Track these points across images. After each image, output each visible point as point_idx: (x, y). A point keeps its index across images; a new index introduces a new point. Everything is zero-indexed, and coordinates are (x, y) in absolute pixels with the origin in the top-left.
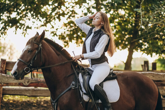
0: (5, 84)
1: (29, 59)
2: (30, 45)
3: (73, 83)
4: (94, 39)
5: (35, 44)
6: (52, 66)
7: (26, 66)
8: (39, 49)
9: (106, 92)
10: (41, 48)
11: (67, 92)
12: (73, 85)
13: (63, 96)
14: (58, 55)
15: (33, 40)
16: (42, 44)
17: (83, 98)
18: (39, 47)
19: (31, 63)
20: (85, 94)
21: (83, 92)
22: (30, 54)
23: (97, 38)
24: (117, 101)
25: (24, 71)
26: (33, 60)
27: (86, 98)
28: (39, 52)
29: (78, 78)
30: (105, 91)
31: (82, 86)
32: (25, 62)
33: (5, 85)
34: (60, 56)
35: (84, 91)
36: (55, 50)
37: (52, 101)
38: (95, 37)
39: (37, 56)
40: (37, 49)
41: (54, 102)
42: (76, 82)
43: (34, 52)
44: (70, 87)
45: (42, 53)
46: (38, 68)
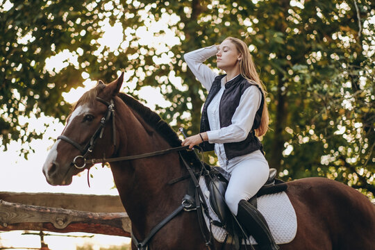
0: (11, 225)
1: (86, 134)
2: (87, 104)
3: (188, 197)
4: (229, 99)
5: (99, 103)
6: (136, 157)
7: (79, 152)
8: (110, 113)
9: (266, 218)
10: (112, 112)
11: (174, 220)
12: (187, 202)
13: (165, 228)
14: (150, 133)
15: (95, 93)
16: (114, 103)
17: (213, 232)
18: (108, 109)
19: (89, 146)
20: (216, 223)
21: (210, 219)
22: (89, 124)
23: (233, 96)
24: (292, 240)
25: (72, 164)
26: (95, 139)
27: (219, 234)
28: (109, 122)
29: (199, 187)
30: (264, 215)
31: (209, 205)
32: (76, 144)
33: (11, 227)
34: (154, 136)
35: (215, 218)
36: (143, 121)
37: (137, 244)
38: (230, 95)
39: (103, 129)
40: (104, 113)
41: (142, 244)
42: (194, 197)
43: (97, 120)
44: (180, 208)
45: (114, 122)
46: (105, 159)
